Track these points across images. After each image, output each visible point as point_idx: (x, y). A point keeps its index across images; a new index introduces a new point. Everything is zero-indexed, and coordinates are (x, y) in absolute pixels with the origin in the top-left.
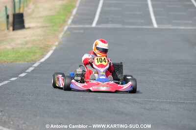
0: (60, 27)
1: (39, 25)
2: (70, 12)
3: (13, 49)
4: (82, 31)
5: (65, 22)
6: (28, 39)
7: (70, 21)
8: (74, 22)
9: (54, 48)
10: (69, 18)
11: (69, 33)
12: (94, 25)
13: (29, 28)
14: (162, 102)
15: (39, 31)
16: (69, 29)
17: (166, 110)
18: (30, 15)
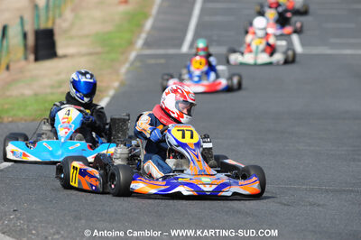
0: (123, 53)
1: (84, 50)
2: (140, 26)
3: (36, 95)
4: (162, 61)
5: (131, 43)
6: (63, 76)
7: (140, 43)
8: (147, 44)
9: (111, 93)
10: (139, 37)
11: (138, 64)
12: (185, 49)
13: (65, 56)
14: (312, 190)
16: (140, 57)
17: (319, 205)
18: (65, 31)
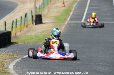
0: (63, 22)
1: (51, 21)
2: (69, 14)
3: (36, 35)
4: (76, 25)
5: (66, 19)
6: (44, 29)
7: (68, 19)
8: (71, 20)
10: (68, 17)
12: (83, 21)
13: (45, 23)
15: (50, 25)
16: (68, 24)
18: (45, 15)
